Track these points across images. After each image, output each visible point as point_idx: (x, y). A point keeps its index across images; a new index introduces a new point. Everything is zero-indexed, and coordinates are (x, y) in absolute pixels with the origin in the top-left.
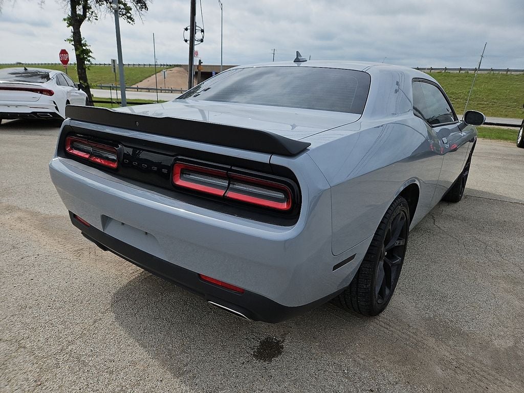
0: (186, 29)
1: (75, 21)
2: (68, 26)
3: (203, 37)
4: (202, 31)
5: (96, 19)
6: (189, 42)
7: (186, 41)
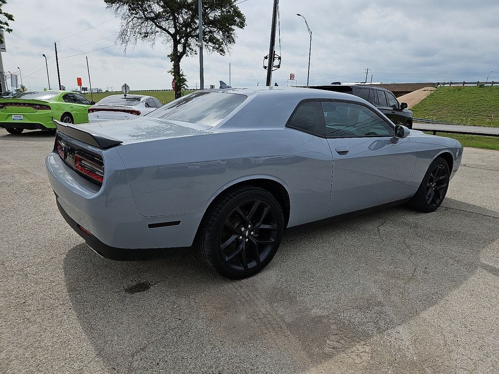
0: (266, 58)
1: (176, 57)
2: (171, 62)
3: (280, 63)
4: (280, 58)
5: (195, 54)
6: (267, 69)
7: (265, 67)
